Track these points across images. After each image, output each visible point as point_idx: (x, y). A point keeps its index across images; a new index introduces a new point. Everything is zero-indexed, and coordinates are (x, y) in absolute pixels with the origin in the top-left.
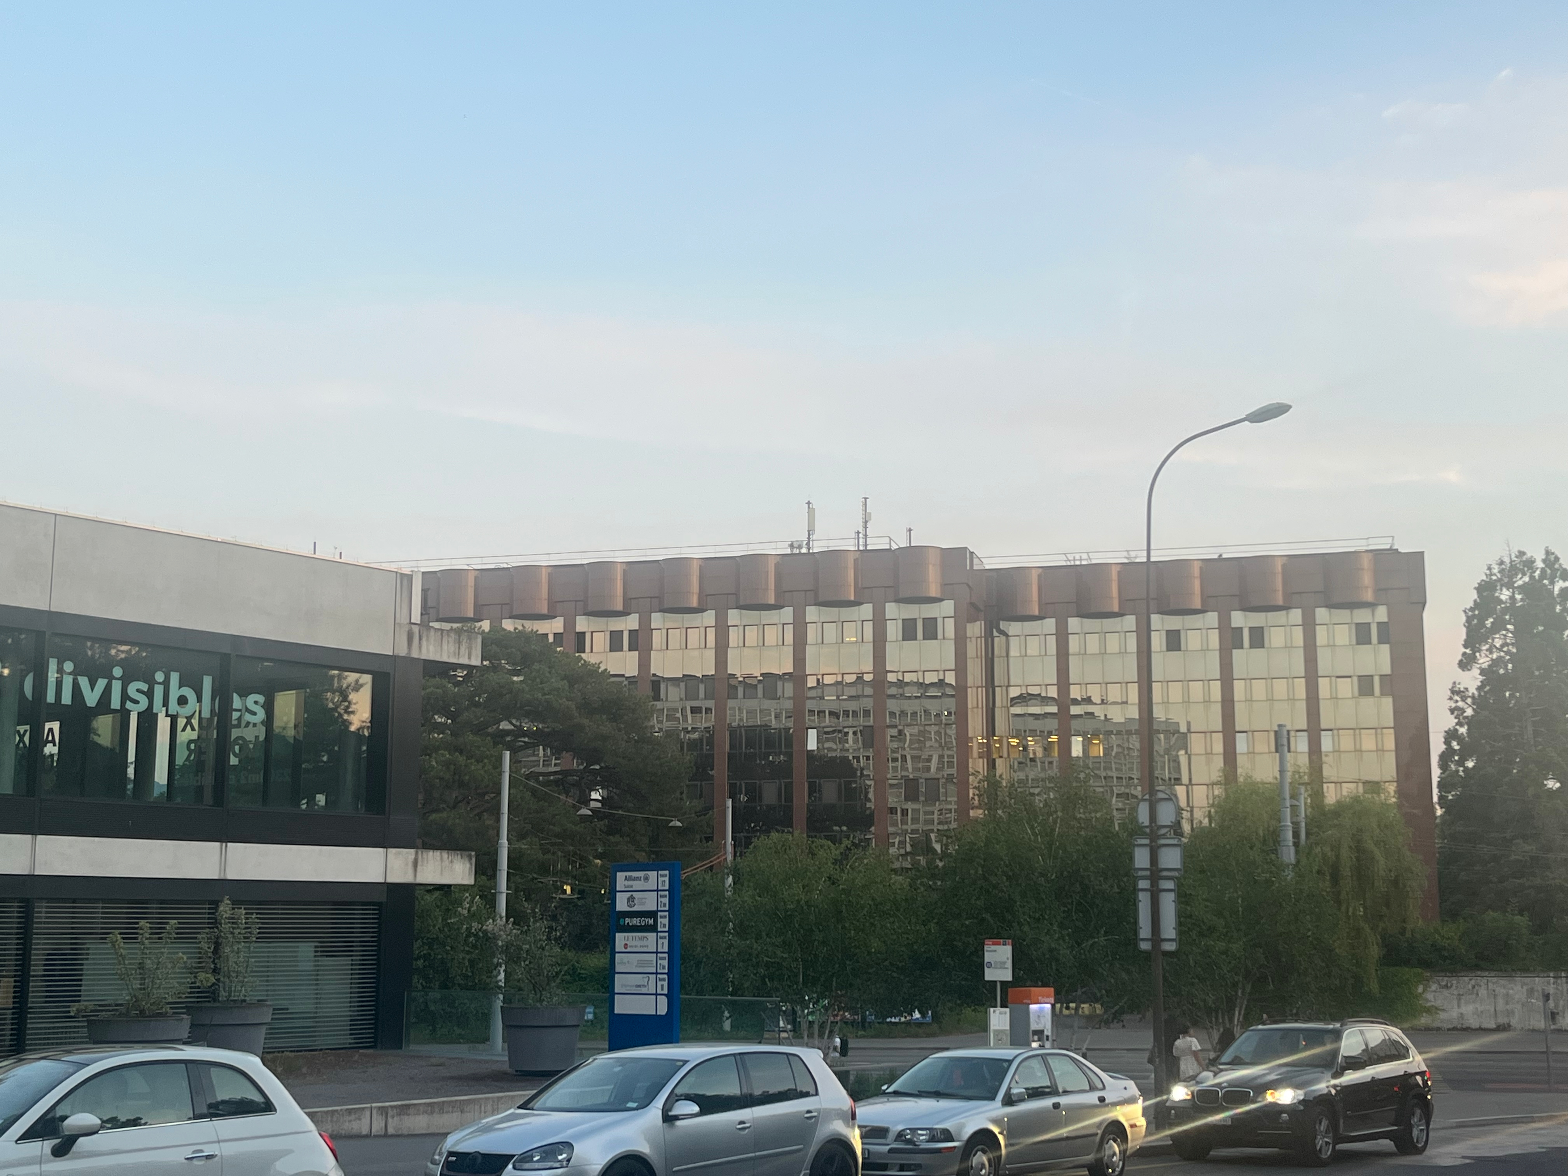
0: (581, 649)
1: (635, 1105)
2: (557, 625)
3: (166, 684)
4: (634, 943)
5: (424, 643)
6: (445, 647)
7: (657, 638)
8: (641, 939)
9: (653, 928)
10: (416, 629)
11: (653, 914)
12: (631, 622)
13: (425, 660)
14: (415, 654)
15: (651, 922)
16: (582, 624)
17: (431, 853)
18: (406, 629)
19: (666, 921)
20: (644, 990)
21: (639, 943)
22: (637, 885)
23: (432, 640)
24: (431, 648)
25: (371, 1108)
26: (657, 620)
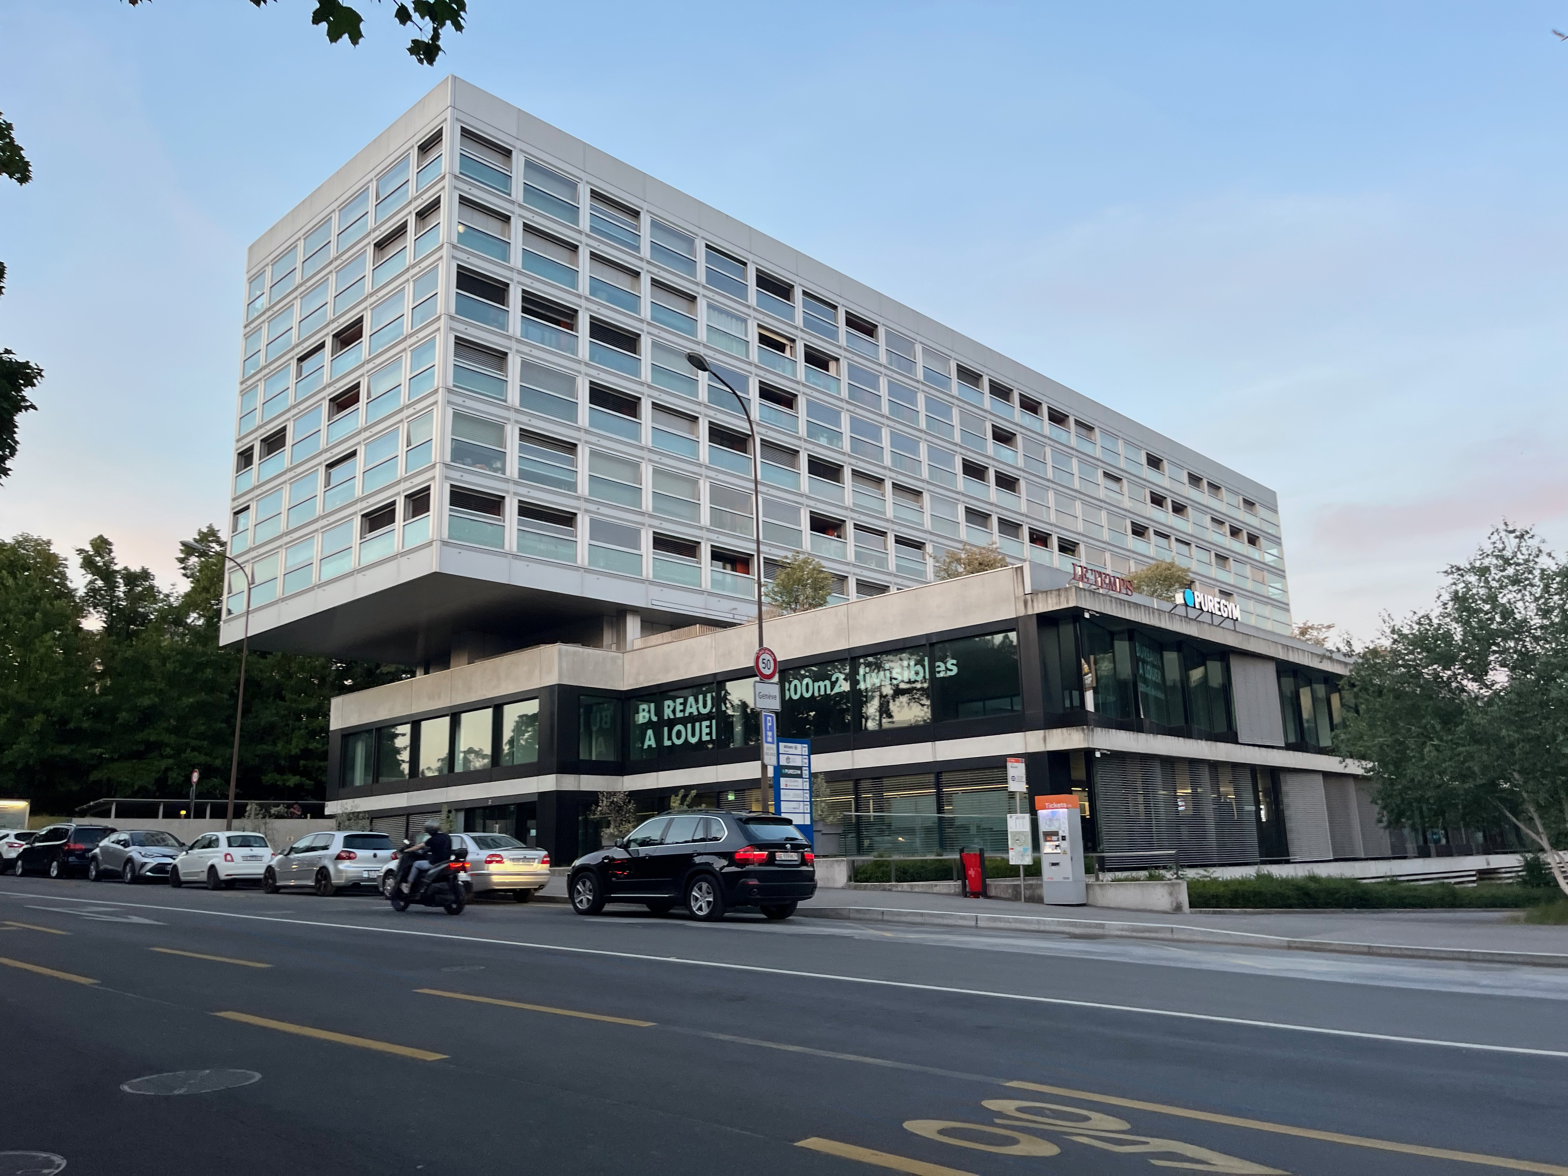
5: (1035, 604)
6: (1050, 601)
8: (794, 782)
9: (800, 776)
10: (1029, 597)
11: (800, 768)
13: (1037, 614)
14: (1030, 612)
15: (799, 772)
17: (1054, 731)
18: (1023, 598)
20: (797, 811)
21: (793, 784)
22: (791, 751)
23: (1040, 600)
24: (1040, 605)
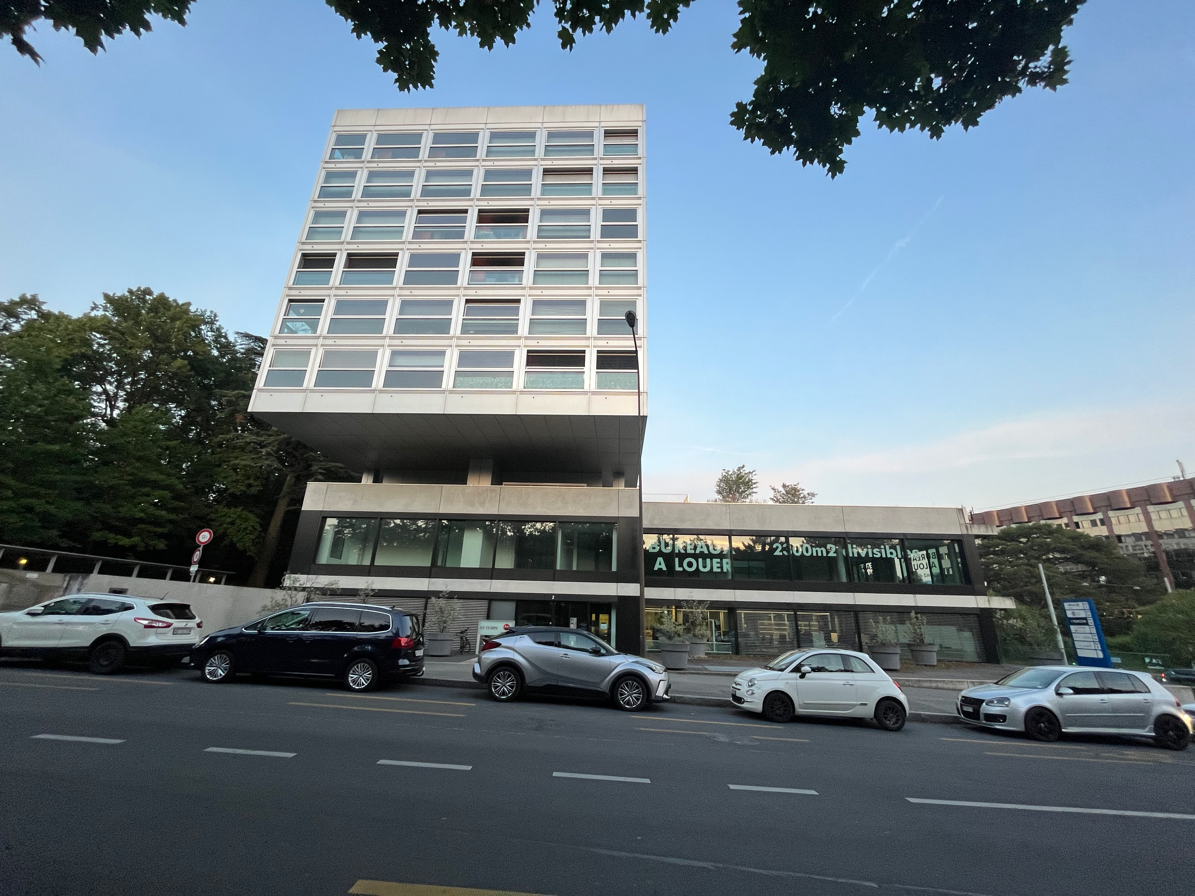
0: (1078, 527)
1: (1041, 687)
2: (1065, 520)
3: (885, 548)
4: (1080, 630)
6: (981, 529)
7: (1114, 521)
8: (1082, 628)
9: (1087, 624)
11: (1085, 619)
12: (1099, 516)
14: (970, 533)
15: (1085, 621)
16: (1076, 519)
17: (994, 597)
19: (1092, 621)
20: (1090, 648)
21: (1082, 630)
22: (1074, 608)
23: (976, 528)
25: (967, 682)
26: (1111, 514)
